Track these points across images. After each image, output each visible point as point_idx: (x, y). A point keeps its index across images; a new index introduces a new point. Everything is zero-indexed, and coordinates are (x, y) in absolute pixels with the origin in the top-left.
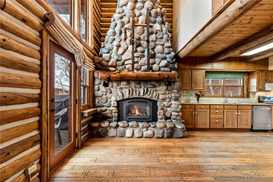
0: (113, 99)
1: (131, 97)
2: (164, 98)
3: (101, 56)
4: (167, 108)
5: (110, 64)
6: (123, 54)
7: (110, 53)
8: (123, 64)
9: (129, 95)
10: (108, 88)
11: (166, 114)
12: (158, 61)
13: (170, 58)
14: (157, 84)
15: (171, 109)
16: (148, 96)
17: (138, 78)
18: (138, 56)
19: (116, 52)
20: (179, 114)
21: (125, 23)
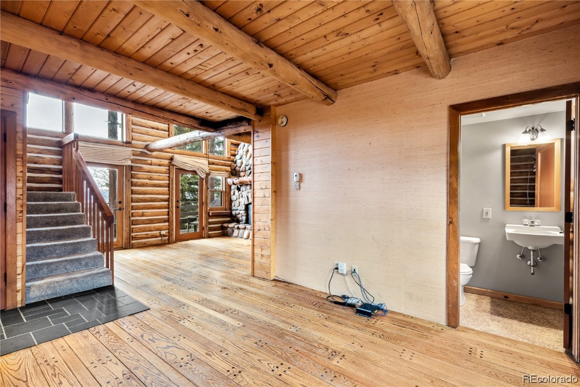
0: (243, 203)
3: (236, 162)
5: (241, 169)
6: (250, 159)
7: (242, 159)
8: (250, 169)
10: (240, 192)
19: (245, 157)
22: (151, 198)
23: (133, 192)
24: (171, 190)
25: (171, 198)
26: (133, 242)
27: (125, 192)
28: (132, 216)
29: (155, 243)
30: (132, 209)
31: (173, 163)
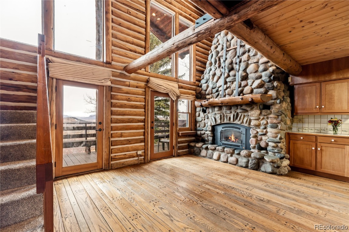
0: (209, 124)
1: (222, 122)
2: (257, 124)
3: (201, 86)
4: (262, 136)
5: (207, 92)
6: (217, 82)
7: (208, 83)
8: (217, 91)
9: (221, 121)
10: (205, 114)
11: (261, 144)
12: (250, 83)
13: (266, 75)
14: (248, 109)
15: (266, 138)
16: (239, 121)
17: (223, 104)
18: (230, 80)
19: (212, 80)
20: (277, 145)
21: (220, 51)
22: (129, 119)
23: (112, 113)
24: (146, 111)
25: (146, 119)
26: (112, 162)
27: (105, 113)
28: (112, 137)
29: (132, 163)
30: (112, 130)
31: (149, 85)
